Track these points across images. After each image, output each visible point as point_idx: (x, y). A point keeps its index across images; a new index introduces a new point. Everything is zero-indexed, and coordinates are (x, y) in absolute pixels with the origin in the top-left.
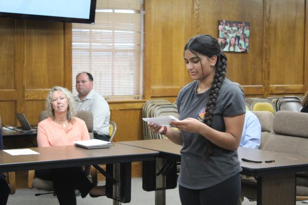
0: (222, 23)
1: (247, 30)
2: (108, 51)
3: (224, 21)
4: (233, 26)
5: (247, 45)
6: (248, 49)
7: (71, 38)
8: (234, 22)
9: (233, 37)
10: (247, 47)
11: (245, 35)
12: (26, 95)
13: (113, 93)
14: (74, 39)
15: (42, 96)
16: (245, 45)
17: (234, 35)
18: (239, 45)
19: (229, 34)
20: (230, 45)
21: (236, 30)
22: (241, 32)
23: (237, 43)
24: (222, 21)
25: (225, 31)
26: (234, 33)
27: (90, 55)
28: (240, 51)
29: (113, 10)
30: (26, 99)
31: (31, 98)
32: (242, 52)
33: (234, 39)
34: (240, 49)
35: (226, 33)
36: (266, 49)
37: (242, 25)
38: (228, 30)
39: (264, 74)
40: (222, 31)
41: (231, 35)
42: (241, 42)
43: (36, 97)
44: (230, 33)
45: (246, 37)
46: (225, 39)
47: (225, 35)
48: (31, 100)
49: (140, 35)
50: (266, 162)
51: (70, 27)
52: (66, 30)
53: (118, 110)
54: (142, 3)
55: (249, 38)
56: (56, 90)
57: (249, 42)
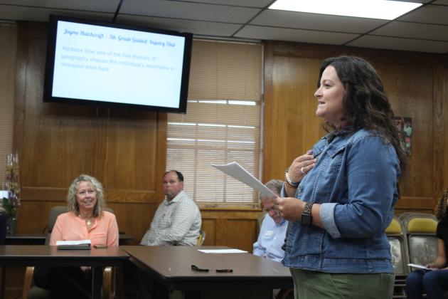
1: (407, 127)
2: (221, 149)
5: (408, 145)
6: (409, 151)
7: (166, 133)
10: (408, 149)
11: (405, 133)
13: (225, 199)
14: (169, 133)
15: (126, 198)
16: (405, 146)
22: (399, 129)
27: (196, 153)
29: (228, 102)
31: (113, 200)
36: (437, 151)
37: (400, 121)
39: (434, 183)
43: (118, 199)
45: (407, 136)
48: (113, 202)
49: (260, 130)
50: (218, 271)
51: (165, 120)
52: (160, 123)
53: (224, 220)
54: (262, 93)
55: (410, 137)
56: (85, 180)
57: (411, 143)
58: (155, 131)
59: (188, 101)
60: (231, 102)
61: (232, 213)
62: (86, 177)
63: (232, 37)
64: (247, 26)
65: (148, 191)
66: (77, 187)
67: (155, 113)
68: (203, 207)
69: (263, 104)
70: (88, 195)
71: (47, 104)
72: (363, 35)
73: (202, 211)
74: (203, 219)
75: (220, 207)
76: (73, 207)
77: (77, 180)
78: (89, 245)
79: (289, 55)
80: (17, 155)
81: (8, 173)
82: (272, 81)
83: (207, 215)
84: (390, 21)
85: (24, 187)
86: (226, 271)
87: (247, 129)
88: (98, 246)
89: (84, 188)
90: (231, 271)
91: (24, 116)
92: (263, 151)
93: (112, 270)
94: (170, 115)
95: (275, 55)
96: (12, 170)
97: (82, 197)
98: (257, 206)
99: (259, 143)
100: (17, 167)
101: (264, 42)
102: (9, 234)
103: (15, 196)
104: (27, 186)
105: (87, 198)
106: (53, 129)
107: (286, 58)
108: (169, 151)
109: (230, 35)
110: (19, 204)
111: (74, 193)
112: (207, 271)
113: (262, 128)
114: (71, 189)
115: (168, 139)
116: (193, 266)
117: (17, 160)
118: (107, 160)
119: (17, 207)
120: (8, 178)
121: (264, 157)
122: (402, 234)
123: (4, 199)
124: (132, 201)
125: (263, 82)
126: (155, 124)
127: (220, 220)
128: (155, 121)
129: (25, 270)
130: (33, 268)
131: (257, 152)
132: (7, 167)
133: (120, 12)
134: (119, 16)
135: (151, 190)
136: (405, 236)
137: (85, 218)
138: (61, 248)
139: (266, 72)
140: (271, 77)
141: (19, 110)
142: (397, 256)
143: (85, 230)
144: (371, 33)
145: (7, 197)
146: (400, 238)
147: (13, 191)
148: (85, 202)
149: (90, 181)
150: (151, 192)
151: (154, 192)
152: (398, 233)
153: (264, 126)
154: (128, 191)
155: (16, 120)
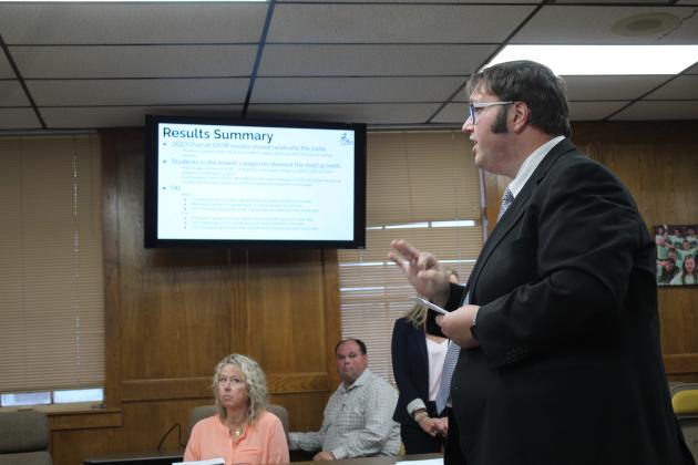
0: (660, 230)
3: (666, 227)
4: (688, 235)
7: (337, 280)
8: (689, 227)
9: (690, 256)
14: (343, 280)
15: (282, 387)
17: (692, 252)
19: (679, 251)
20: (686, 272)
21: (695, 242)
24: (662, 227)
25: (668, 246)
26: (691, 248)
27: (386, 307)
29: (430, 224)
33: (692, 261)
35: (673, 250)
38: (676, 243)
40: (663, 246)
41: (684, 253)
44: (682, 249)
46: (673, 262)
47: (671, 254)
51: (335, 259)
52: (327, 267)
54: (484, 206)
59: (367, 229)
60: (435, 225)
63: (428, 123)
64: (449, 105)
65: (316, 374)
67: (318, 251)
69: (486, 223)
71: (151, 251)
72: (634, 101)
82: (497, 186)
84: (674, 77)
85: (125, 382)
87: (463, 265)
91: (119, 273)
94: (341, 252)
104: (129, 379)
106: (164, 289)
108: (345, 308)
109: (424, 121)
115: (343, 290)
118: (249, 331)
124: (291, 390)
125: (482, 189)
126: (320, 268)
128: (320, 263)
133: (251, 101)
134: (250, 107)
135: (320, 370)
140: (496, 180)
141: (111, 264)
144: (648, 97)
150: (321, 373)
151: (325, 373)
154: (285, 376)
155: (107, 278)
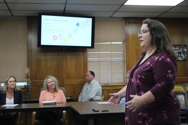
1: (185, 49)
2: (110, 62)
4: (176, 47)
5: (186, 56)
6: (186, 58)
7: (87, 56)
10: (186, 57)
11: (184, 51)
12: (64, 83)
13: (112, 81)
14: (88, 56)
15: (72, 83)
16: (184, 56)
17: (177, 51)
18: (181, 57)
21: (178, 49)
22: (182, 50)
23: (179, 55)
27: (99, 63)
28: (181, 59)
29: (111, 43)
30: (64, 84)
31: (67, 84)
32: (183, 60)
33: (177, 54)
34: (182, 58)
37: (182, 46)
42: (182, 55)
43: (69, 83)
44: (175, 51)
48: (67, 85)
49: (124, 53)
50: (103, 111)
51: (86, 51)
52: (84, 53)
53: (112, 90)
54: (125, 38)
55: (186, 53)
56: (49, 78)
57: (187, 55)
58: (82, 56)
59: (95, 43)
60: (112, 43)
61: (115, 87)
62: (49, 76)
63: (111, 17)
64: (116, 12)
65: (81, 80)
66: (47, 81)
67: (82, 49)
68: (103, 85)
69: (125, 43)
70: (52, 83)
71: (39, 48)
72: (164, 13)
73: (102, 86)
74: (103, 90)
75: (110, 85)
76: (47, 89)
77: (46, 78)
78: (56, 102)
79: (135, 23)
80: (29, 68)
81: (26, 75)
82: (128, 33)
83: (105, 88)
84: (174, 7)
85: (32, 81)
86: (106, 111)
87: (119, 53)
88: (59, 103)
89: (50, 81)
90: (108, 111)
91: (31, 53)
92: (126, 61)
93: (66, 112)
94: (88, 49)
95: (129, 23)
96: (27, 74)
97: (50, 84)
98: (125, 84)
99: (124, 58)
100: (29, 73)
101: (124, 18)
102: (27, 99)
103: (29, 84)
104: (33, 80)
105: (52, 84)
106: (43, 58)
107: (133, 24)
108: (89, 64)
109: (110, 16)
110: (31, 87)
111: (46, 83)
112: (98, 111)
113: (125, 52)
114: (45, 82)
115: (88, 59)
116: (93, 109)
117: (29, 70)
118: (64, 69)
119: (30, 88)
120: (26, 77)
121: (127, 64)
122: (184, 92)
123: (25, 86)
124: (74, 84)
125: (125, 34)
126: (82, 53)
127: (110, 90)
128: (82, 52)
129: (32, 113)
130: (35, 112)
131: (124, 62)
132: (26, 73)
133: (66, 10)
134: (65, 12)
135: (82, 79)
136: (186, 93)
137: (52, 92)
138: (45, 104)
139: (126, 30)
140: (128, 32)
141: (29, 51)
142: (183, 101)
143: (52, 97)
144: (167, 12)
145: (26, 85)
146: (184, 94)
147: (28, 82)
148: (51, 86)
149: (52, 78)
150: (82, 80)
151: (83, 80)
152: (183, 92)
153: (126, 51)
154: (73, 80)
155: (28, 55)
